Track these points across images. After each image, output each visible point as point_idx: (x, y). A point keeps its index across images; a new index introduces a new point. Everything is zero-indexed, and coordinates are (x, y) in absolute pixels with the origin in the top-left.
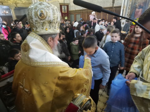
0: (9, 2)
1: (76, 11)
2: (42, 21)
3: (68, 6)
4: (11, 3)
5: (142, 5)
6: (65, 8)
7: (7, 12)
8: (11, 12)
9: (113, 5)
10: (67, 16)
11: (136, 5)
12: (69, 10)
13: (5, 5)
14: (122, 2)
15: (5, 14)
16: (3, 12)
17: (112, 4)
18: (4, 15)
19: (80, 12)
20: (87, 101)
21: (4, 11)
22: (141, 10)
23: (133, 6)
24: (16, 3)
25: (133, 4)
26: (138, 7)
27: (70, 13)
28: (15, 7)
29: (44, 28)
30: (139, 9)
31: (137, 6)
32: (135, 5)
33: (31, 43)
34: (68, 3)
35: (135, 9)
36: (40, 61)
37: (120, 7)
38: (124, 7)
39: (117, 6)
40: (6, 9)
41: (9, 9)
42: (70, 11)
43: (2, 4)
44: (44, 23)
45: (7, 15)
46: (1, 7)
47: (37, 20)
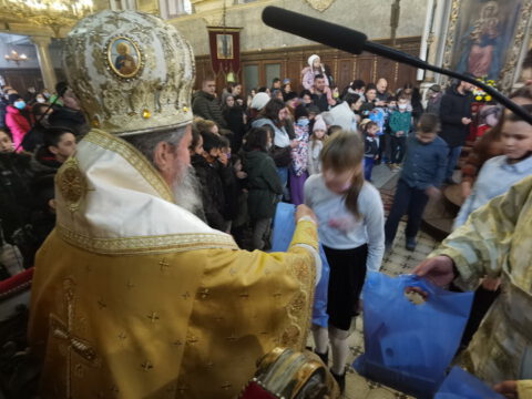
0: (31, 20)
1: (264, 52)
2: (126, 87)
3: (236, 37)
4: (40, 25)
5: (491, 33)
6: (225, 44)
7: (23, 56)
8: (35, 56)
9: (393, 32)
10: (235, 72)
11: (473, 35)
12: (242, 50)
13: (17, 33)
14: (423, 25)
15: (17, 61)
16: (7, 56)
17: (389, 28)
18: (13, 65)
19: (278, 55)
20: (313, 375)
21: (14, 52)
22: (488, 50)
23: (460, 37)
24: (54, 24)
25: (462, 29)
26: (479, 41)
27: (243, 61)
28: (53, 39)
29: (138, 111)
30: (482, 46)
31: (476, 37)
32: (467, 34)
33: (92, 169)
34: (237, 23)
35: (470, 49)
36: (129, 235)
37: (418, 40)
38: (430, 41)
39: (406, 36)
40: (20, 47)
41: (29, 47)
42: (243, 54)
43: (7, 27)
44: (134, 91)
45: (22, 66)
46: (3, 39)
47: (107, 83)
